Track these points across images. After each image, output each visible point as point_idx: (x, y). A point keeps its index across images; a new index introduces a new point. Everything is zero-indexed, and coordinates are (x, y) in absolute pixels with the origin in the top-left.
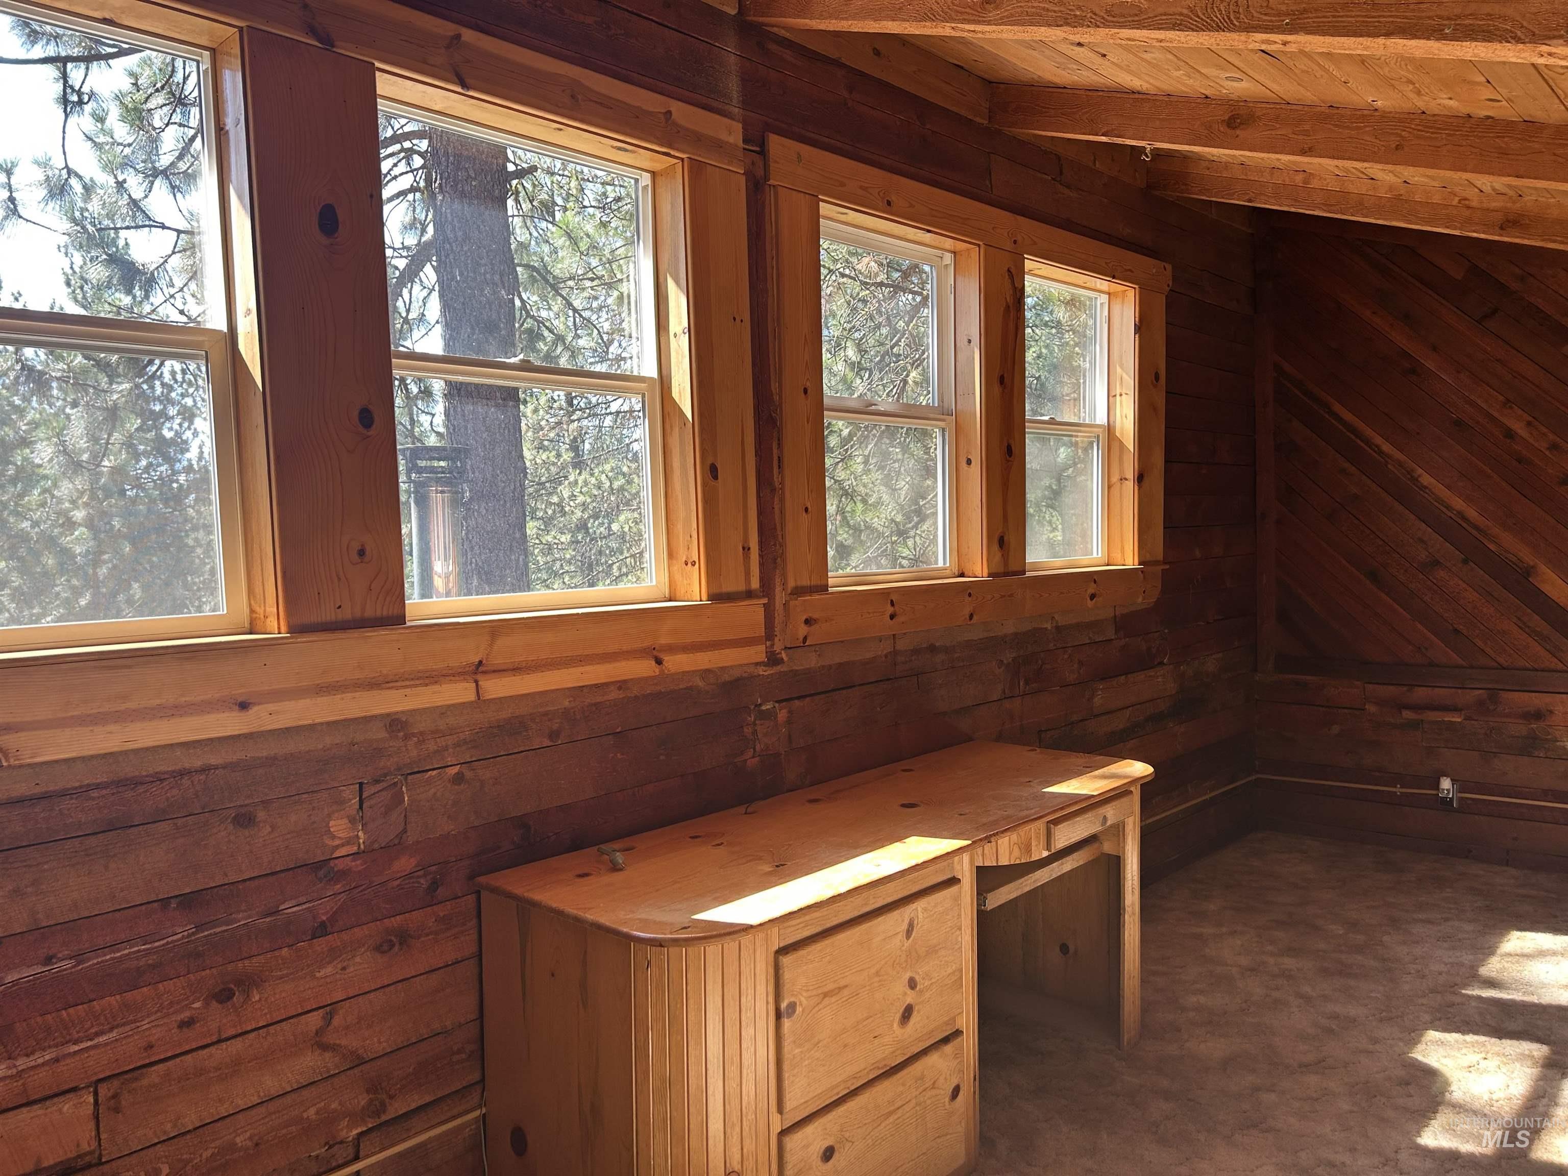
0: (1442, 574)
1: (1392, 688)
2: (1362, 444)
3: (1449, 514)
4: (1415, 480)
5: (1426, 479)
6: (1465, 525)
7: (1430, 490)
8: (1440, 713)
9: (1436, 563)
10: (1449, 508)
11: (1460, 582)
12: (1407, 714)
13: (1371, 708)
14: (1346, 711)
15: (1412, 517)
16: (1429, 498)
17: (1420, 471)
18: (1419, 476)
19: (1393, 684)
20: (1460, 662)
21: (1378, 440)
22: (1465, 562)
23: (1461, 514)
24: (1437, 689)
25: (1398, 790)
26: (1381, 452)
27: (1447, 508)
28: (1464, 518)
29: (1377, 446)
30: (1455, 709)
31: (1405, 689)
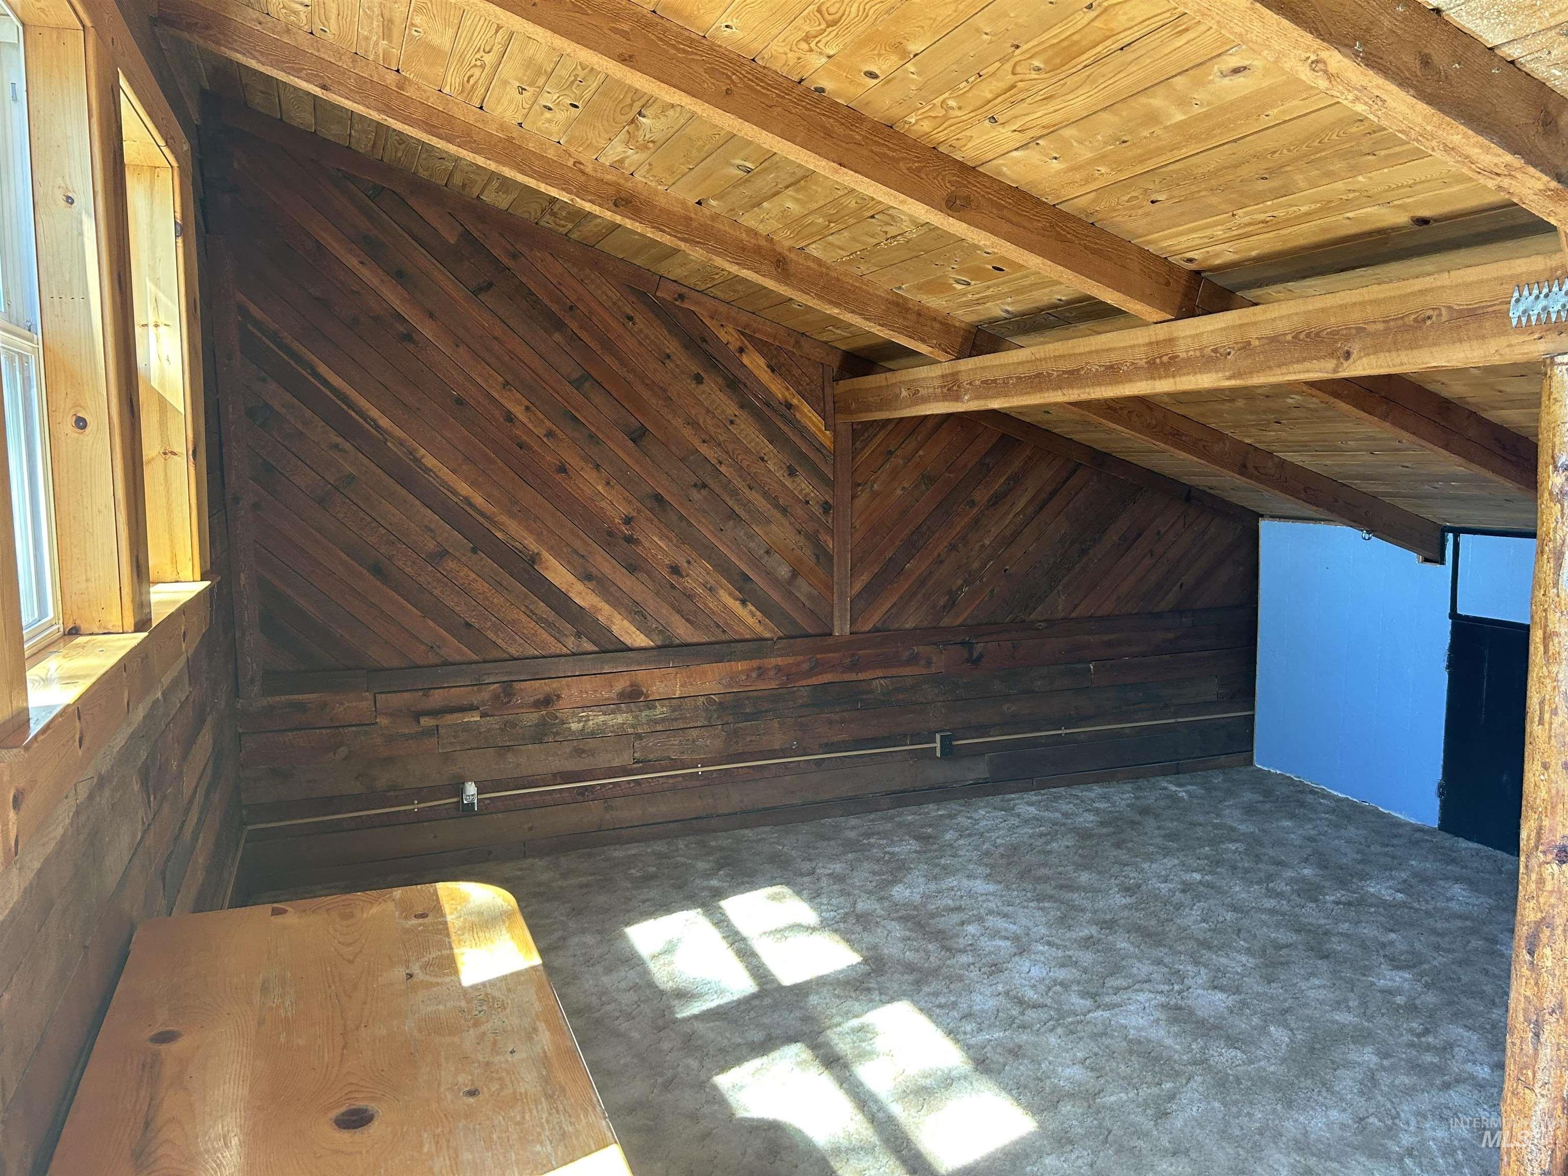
0: (451, 564)
1: (406, 695)
2: (357, 417)
3: (456, 500)
4: (417, 461)
5: (430, 461)
6: (472, 512)
7: (434, 473)
8: (460, 715)
9: (444, 554)
10: (455, 493)
11: (471, 573)
12: (426, 721)
13: (383, 721)
14: (354, 729)
15: (417, 502)
16: (434, 482)
17: (423, 451)
18: (423, 456)
19: (408, 691)
20: (475, 657)
21: (374, 413)
22: (474, 550)
23: (467, 500)
24: (453, 690)
25: (416, 807)
26: (377, 427)
27: (451, 492)
28: (471, 505)
29: (373, 420)
30: (471, 708)
31: (420, 693)
